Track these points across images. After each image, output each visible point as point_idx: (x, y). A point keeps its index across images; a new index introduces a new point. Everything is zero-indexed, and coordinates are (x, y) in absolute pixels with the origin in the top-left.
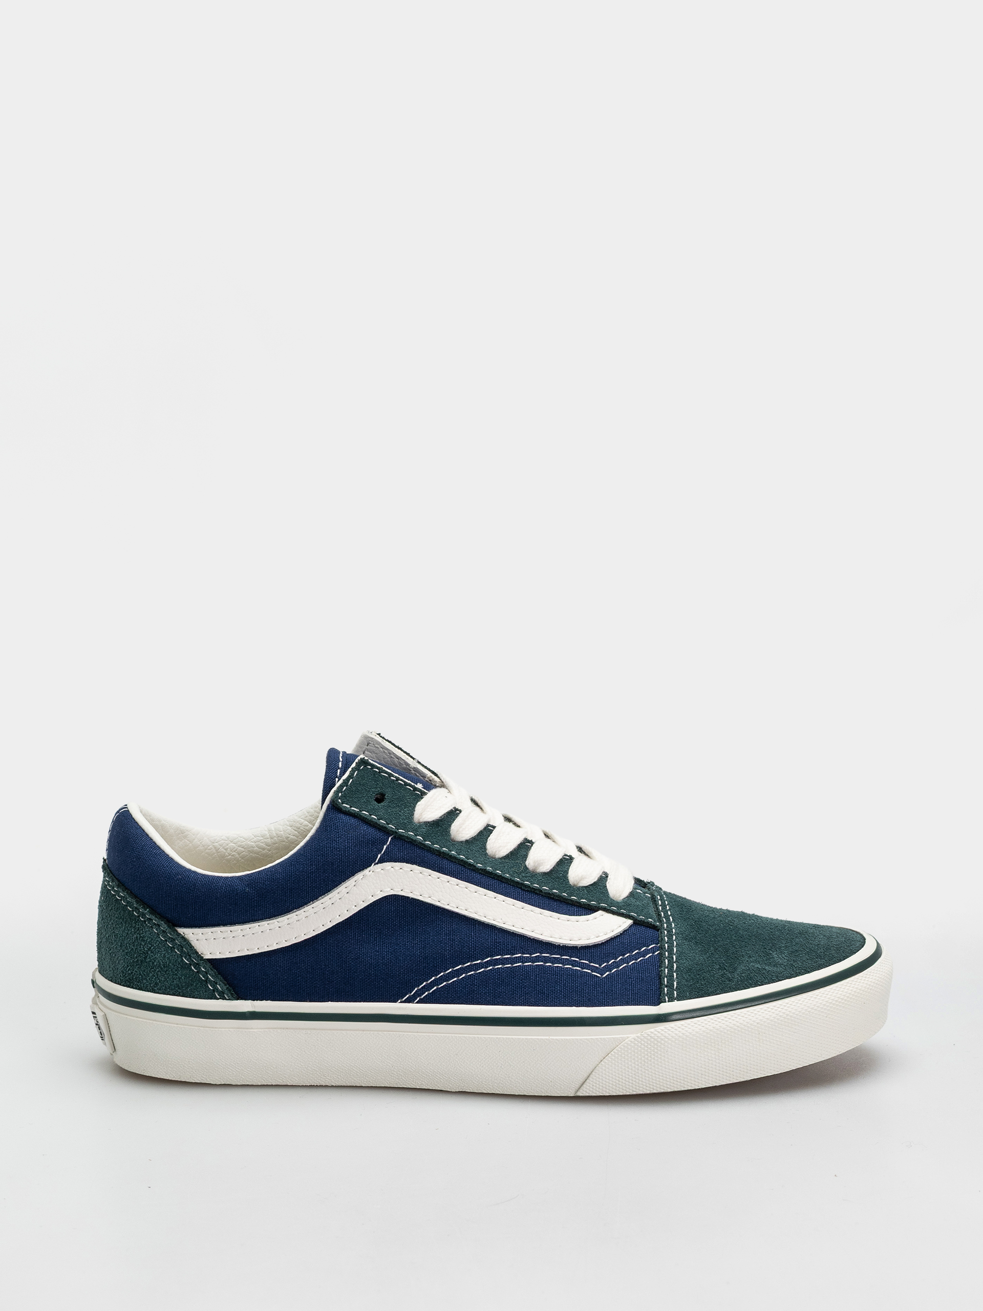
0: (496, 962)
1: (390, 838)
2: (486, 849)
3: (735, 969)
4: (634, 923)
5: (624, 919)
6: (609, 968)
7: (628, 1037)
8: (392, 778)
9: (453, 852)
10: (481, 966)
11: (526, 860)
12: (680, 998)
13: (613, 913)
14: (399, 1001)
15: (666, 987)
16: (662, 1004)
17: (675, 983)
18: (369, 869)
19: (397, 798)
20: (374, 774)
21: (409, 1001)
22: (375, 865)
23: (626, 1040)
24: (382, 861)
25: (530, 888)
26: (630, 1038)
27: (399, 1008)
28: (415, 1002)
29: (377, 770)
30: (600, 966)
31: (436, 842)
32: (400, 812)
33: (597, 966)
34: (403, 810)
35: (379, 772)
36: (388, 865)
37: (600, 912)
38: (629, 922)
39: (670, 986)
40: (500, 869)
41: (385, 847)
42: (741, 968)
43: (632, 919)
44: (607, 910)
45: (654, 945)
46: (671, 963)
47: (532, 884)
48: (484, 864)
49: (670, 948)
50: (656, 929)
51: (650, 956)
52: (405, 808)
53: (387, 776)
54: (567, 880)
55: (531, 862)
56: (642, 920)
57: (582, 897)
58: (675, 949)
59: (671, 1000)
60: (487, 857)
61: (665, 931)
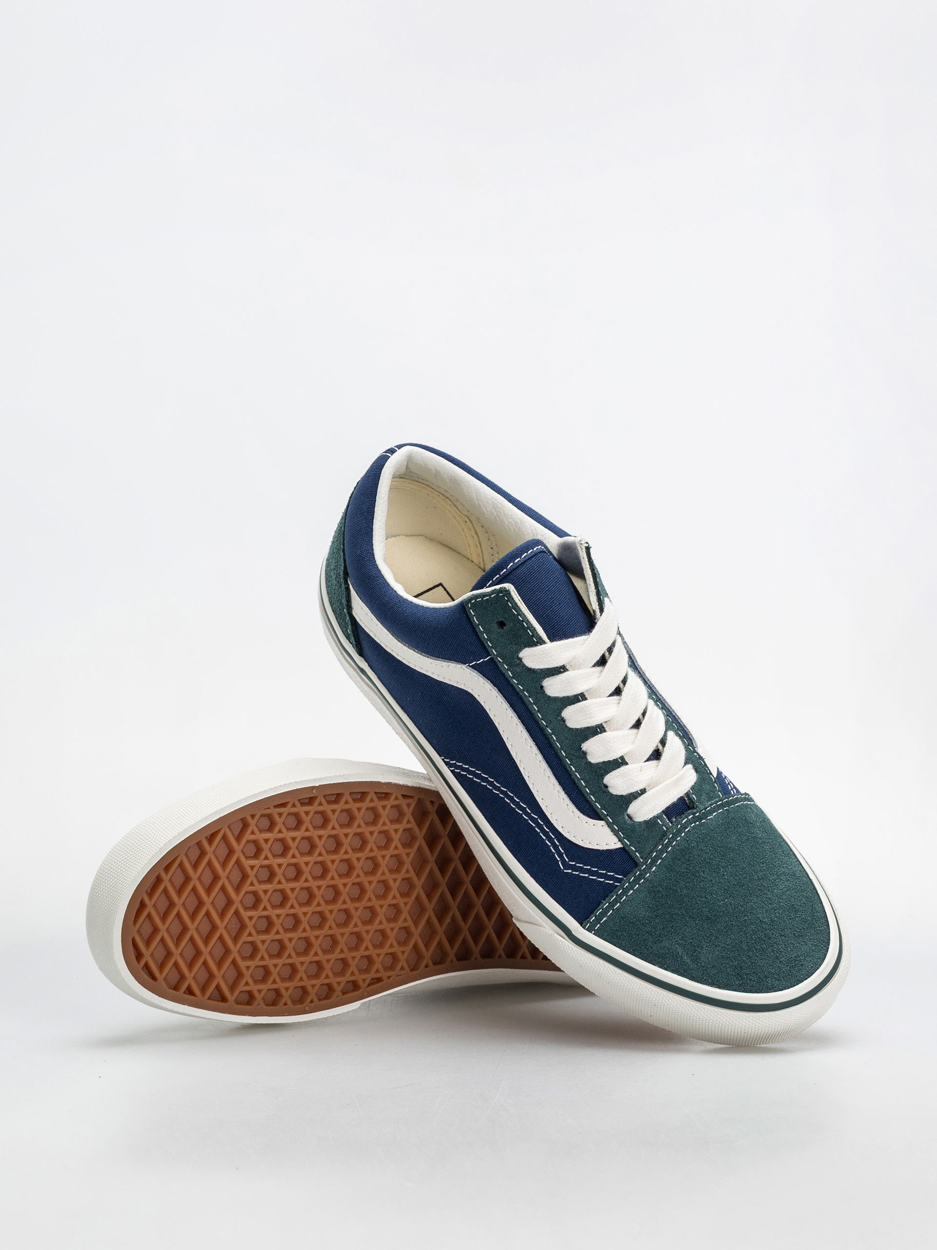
0: (509, 797)
1: (488, 657)
2: (561, 713)
3: (660, 941)
4: (623, 848)
5: (615, 840)
6: (574, 868)
7: (545, 927)
9: (530, 699)
10: (498, 789)
11: (584, 743)
12: (599, 934)
13: (613, 830)
14: (443, 758)
15: (596, 916)
16: (581, 928)
17: (604, 919)
18: (461, 666)
19: (513, 635)
20: (505, 607)
21: (447, 764)
22: (468, 667)
23: (542, 928)
24: (473, 667)
26: (545, 929)
28: (449, 769)
29: (509, 605)
30: (569, 861)
31: (523, 684)
32: (509, 644)
33: (567, 860)
34: (511, 647)
35: (511, 608)
36: (475, 674)
37: (602, 823)
38: (619, 845)
39: (598, 919)
40: (557, 735)
41: (482, 661)
42: (666, 944)
43: (623, 844)
44: (609, 825)
45: (621, 877)
46: (616, 901)
47: (571, 765)
48: (549, 723)
49: (628, 889)
50: (636, 864)
51: (609, 883)
52: (515, 645)
53: (516, 613)
54: (603, 779)
55: (585, 746)
56: (630, 851)
57: (600, 802)
58: (631, 892)
59: (589, 930)
60: (556, 719)
61: (638, 872)
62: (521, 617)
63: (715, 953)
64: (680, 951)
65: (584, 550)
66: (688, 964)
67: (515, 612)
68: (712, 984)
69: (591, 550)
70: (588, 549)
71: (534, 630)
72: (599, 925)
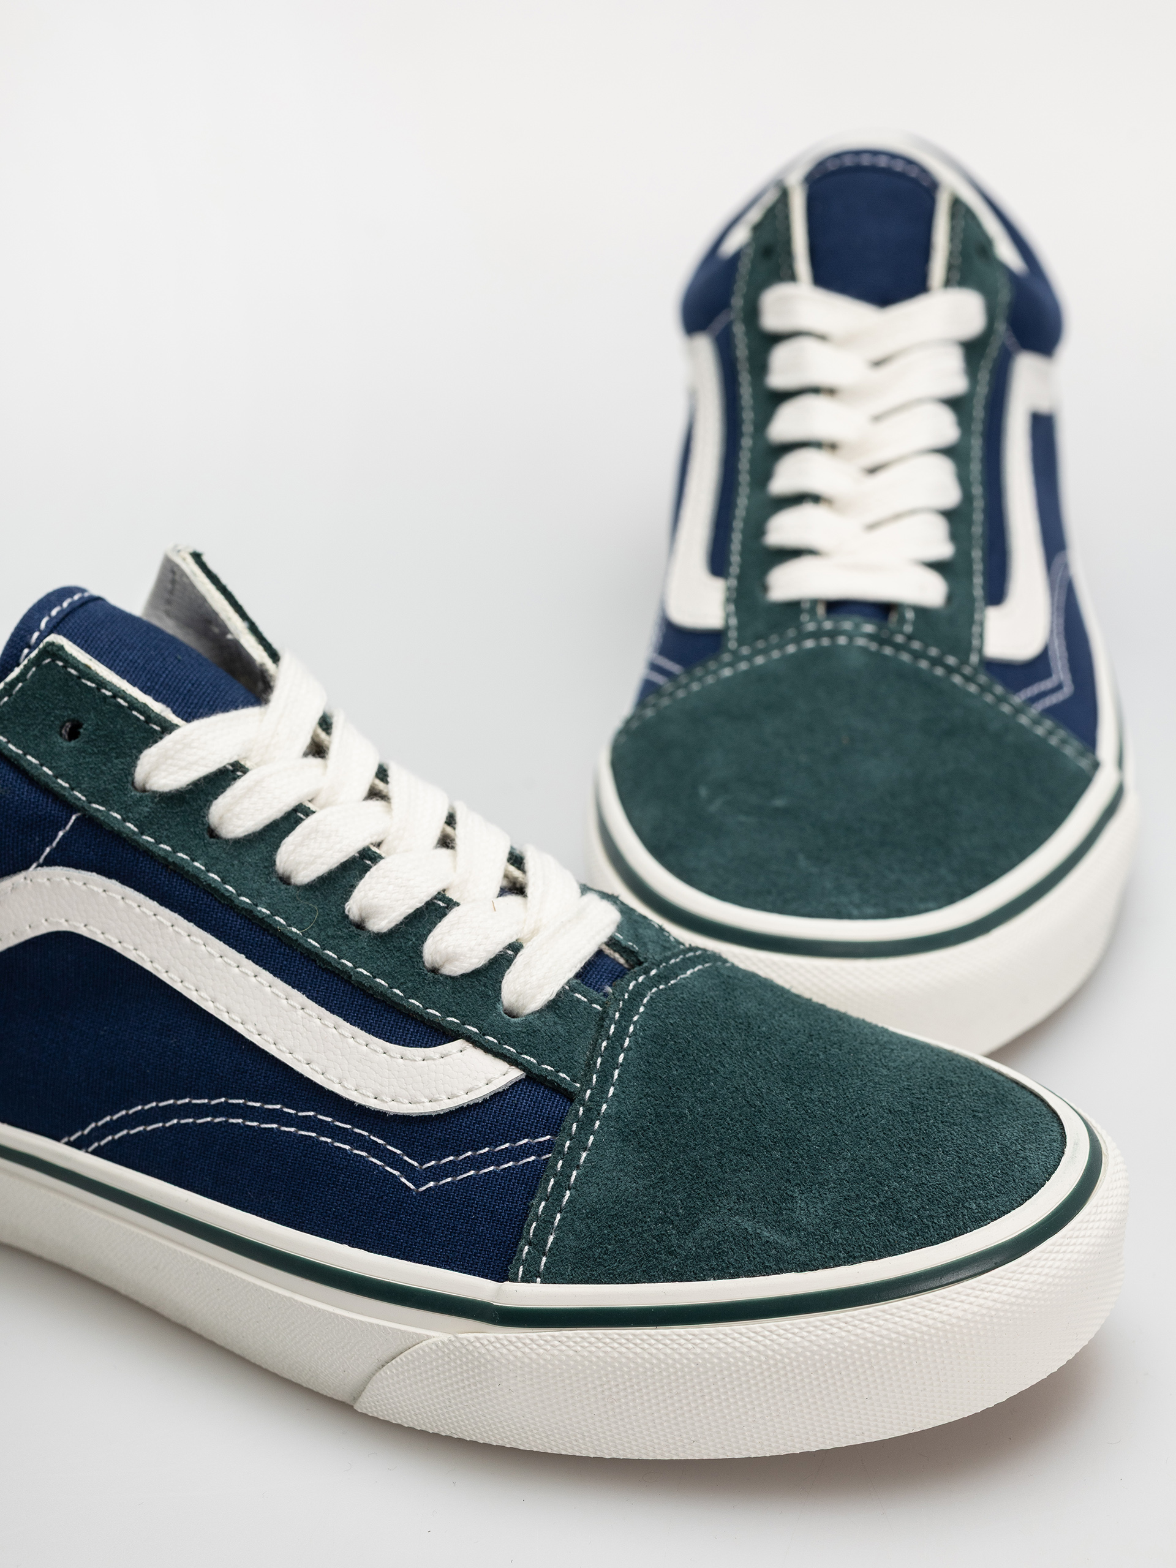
0: (236, 1111)
1: (74, 817)
2: (274, 863)
3: (694, 1226)
4: (526, 1076)
5: (502, 1066)
6: (436, 1174)
7: (429, 1337)
8: (104, 691)
9: (197, 864)
11: (347, 900)
12: (552, 1277)
13: (488, 1049)
14: (66, 1140)
15: (530, 1244)
16: (507, 1284)
17: (551, 1239)
18: (23, 874)
19: (106, 736)
20: (67, 680)
21: (79, 1145)
22: (37, 867)
23: (424, 1343)
24: (50, 862)
25: (332, 966)
26: (430, 1341)
27: (61, 1156)
28: (90, 1149)
29: (73, 672)
30: (421, 1164)
31: (167, 837)
32: (105, 765)
33: (416, 1164)
34: (112, 762)
35: (79, 678)
36: (59, 873)
37: (460, 1043)
38: (515, 1074)
39: (538, 1245)
40: (285, 913)
41: (61, 834)
42: (708, 1224)
43: (523, 1068)
44: (475, 1042)
45: (548, 1137)
46: (560, 1188)
47: (339, 958)
48: (256, 896)
49: (574, 1152)
50: (569, 1097)
51: (529, 1162)
52: (117, 758)
53: (93, 685)
54: (419, 954)
55: (354, 907)
56: (544, 1074)
57: (434, 1003)
58: (584, 1155)
59: (528, 1278)
60: (268, 882)
61: (581, 1109)
62: (106, 689)
63: (827, 1198)
64: (748, 1225)
65: (191, 561)
66: (777, 1243)
67: (89, 683)
68: (852, 1259)
69: (206, 558)
70: (197, 557)
71: (144, 709)
72: (544, 1259)
